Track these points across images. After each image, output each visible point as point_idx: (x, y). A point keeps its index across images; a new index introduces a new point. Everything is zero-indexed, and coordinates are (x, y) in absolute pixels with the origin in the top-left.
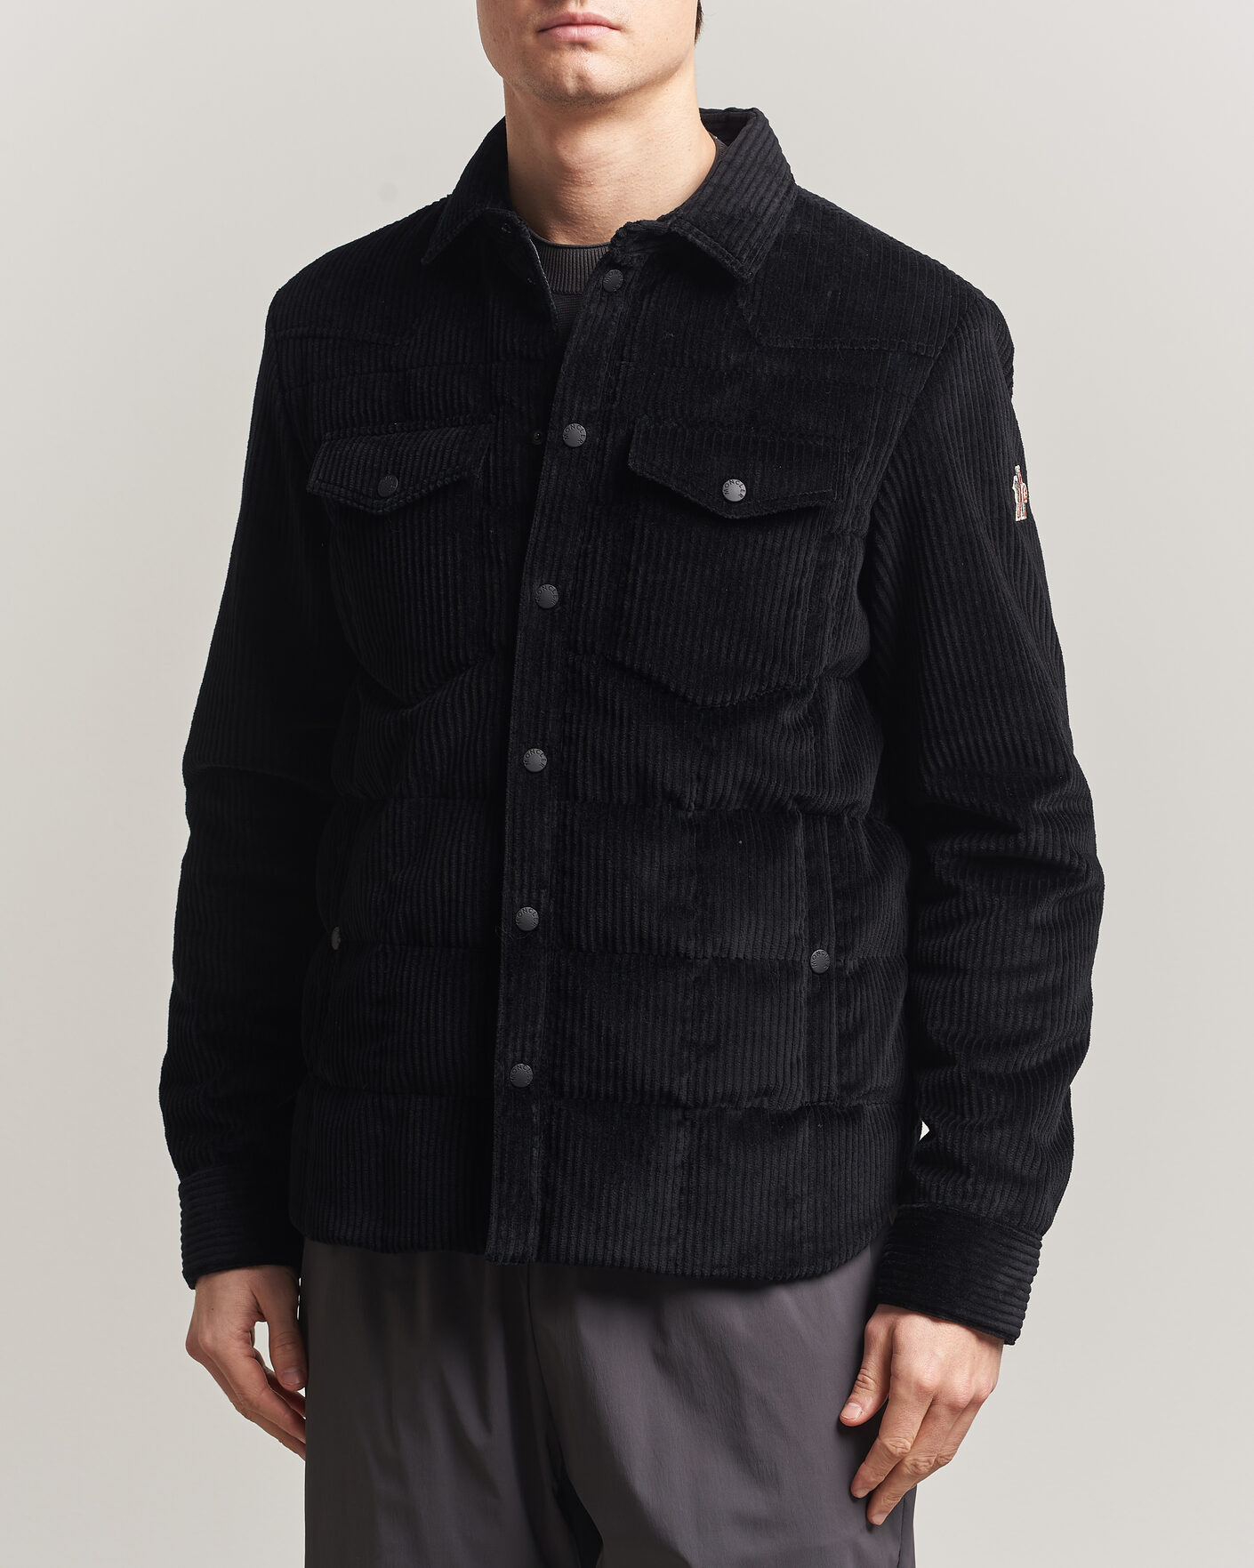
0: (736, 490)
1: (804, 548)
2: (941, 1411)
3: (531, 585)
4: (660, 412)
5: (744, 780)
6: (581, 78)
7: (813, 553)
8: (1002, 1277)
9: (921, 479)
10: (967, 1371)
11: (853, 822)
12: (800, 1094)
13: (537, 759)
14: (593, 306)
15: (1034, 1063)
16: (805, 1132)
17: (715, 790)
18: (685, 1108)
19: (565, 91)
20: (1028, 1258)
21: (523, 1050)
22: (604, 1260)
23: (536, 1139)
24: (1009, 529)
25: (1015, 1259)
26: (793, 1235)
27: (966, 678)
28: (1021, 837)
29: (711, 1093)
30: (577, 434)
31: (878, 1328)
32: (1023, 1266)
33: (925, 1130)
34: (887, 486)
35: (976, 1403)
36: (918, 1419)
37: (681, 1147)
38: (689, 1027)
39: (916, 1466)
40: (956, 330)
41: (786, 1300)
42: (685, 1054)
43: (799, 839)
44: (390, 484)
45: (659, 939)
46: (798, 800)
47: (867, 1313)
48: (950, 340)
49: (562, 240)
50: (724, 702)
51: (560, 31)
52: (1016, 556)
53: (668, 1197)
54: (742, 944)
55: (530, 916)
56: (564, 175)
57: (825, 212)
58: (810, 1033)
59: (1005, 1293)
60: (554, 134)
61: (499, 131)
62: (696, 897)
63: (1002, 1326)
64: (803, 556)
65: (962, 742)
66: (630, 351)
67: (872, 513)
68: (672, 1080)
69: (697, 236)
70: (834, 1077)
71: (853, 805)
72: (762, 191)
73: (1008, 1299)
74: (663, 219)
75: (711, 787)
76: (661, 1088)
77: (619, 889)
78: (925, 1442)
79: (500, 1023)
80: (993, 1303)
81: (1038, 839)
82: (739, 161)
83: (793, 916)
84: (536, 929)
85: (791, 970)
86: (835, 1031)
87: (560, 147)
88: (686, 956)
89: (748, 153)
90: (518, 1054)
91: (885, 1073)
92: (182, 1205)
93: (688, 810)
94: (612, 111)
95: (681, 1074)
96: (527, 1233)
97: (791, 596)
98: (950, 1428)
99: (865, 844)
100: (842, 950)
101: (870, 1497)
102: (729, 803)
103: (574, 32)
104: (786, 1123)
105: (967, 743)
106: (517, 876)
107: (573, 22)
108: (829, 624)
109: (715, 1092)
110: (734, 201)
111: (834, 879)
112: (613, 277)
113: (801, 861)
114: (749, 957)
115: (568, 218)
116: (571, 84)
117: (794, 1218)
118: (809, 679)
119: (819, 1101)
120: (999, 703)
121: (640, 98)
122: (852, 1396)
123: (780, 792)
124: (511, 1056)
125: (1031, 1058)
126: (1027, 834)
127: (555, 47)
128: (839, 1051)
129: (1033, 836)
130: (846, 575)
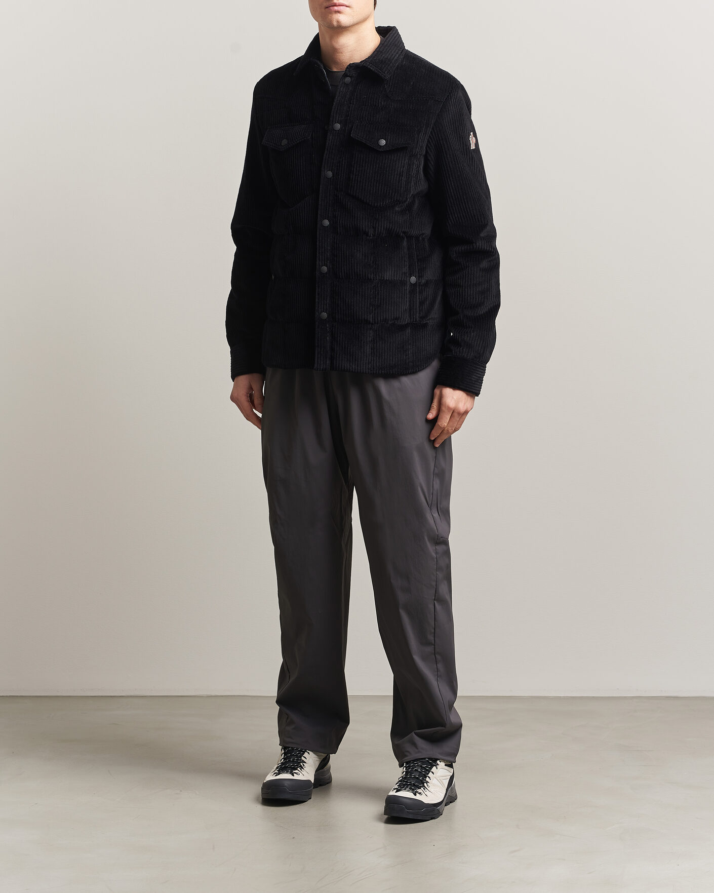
0: (383, 142)
1: (403, 159)
2: (455, 414)
3: (324, 171)
4: (361, 120)
5: (386, 228)
6: (338, 22)
7: (407, 161)
8: (474, 377)
9: (440, 138)
10: (463, 403)
11: (423, 239)
12: (407, 320)
13: (326, 223)
14: (342, 88)
15: (482, 313)
16: (408, 331)
17: (378, 231)
18: (372, 324)
19: (334, 25)
20: (482, 371)
21: (324, 308)
22: (350, 369)
23: (328, 334)
24: (469, 151)
25: (478, 371)
26: (406, 360)
27: (457, 197)
28: (474, 244)
29: (379, 319)
30: (338, 126)
31: (437, 391)
32: (480, 373)
33: (452, 334)
34: (430, 140)
35: (466, 412)
36: (448, 417)
37: (371, 335)
38: (372, 300)
39: (448, 430)
40: (450, 93)
41: (405, 380)
42: (371, 308)
43: (405, 243)
44: (284, 142)
45: (363, 274)
46: (404, 232)
47: (434, 387)
48: (448, 96)
49: (335, 70)
50: (380, 205)
51: (331, 8)
52: (472, 159)
53: (368, 350)
54: (388, 275)
55: (325, 269)
56: (335, 50)
57: (413, 58)
58: (410, 301)
59: (475, 381)
60: (331, 38)
61: (317, 37)
62: (373, 262)
63: (474, 391)
64: (403, 161)
65: (456, 216)
66: (353, 102)
67: (426, 148)
68: (367, 316)
69: (371, 66)
70: (417, 315)
71: (423, 234)
72: (393, 52)
73: (476, 383)
74: (361, 62)
75: (377, 229)
76: (364, 319)
77: (350, 260)
78: (451, 424)
79: (317, 300)
80: (471, 384)
81: (480, 244)
82: (386, 43)
83: (403, 267)
84: (327, 273)
85: (403, 283)
86: (418, 300)
87: (333, 42)
88: (371, 279)
89: (389, 41)
90: (322, 309)
91: (436, 314)
92: (231, 356)
93: (370, 237)
94: (348, 30)
95: (370, 314)
96: (326, 362)
97: (400, 173)
98: (458, 420)
99: (427, 245)
100: (420, 277)
101: (434, 441)
102: (383, 234)
103: (336, 8)
104: (403, 328)
105: (458, 216)
106: (320, 256)
107: (335, 5)
108: (412, 182)
109: (380, 319)
110: (383, 56)
111: (417, 256)
112: (348, 80)
113: (405, 251)
114: (390, 279)
115: (336, 62)
116: (335, 24)
117: (406, 356)
118: (406, 198)
119: (413, 321)
120: (467, 204)
121: (356, 27)
122: (430, 411)
123: (398, 230)
124: (320, 310)
125: (482, 310)
126: (476, 244)
127: (331, 13)
128: (419, 307)
129: (478, 244)
130: (418, 167)
